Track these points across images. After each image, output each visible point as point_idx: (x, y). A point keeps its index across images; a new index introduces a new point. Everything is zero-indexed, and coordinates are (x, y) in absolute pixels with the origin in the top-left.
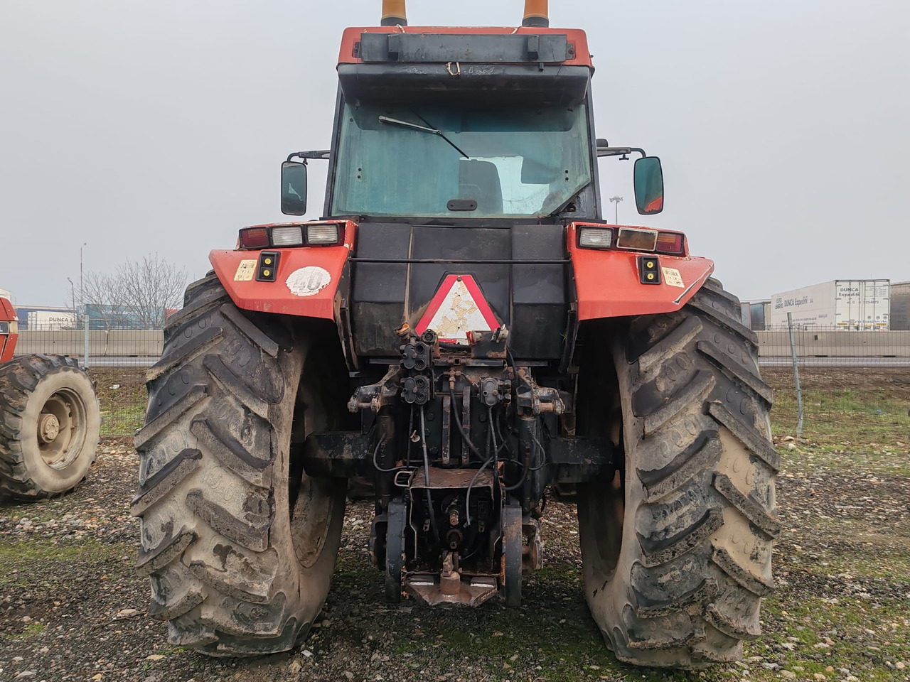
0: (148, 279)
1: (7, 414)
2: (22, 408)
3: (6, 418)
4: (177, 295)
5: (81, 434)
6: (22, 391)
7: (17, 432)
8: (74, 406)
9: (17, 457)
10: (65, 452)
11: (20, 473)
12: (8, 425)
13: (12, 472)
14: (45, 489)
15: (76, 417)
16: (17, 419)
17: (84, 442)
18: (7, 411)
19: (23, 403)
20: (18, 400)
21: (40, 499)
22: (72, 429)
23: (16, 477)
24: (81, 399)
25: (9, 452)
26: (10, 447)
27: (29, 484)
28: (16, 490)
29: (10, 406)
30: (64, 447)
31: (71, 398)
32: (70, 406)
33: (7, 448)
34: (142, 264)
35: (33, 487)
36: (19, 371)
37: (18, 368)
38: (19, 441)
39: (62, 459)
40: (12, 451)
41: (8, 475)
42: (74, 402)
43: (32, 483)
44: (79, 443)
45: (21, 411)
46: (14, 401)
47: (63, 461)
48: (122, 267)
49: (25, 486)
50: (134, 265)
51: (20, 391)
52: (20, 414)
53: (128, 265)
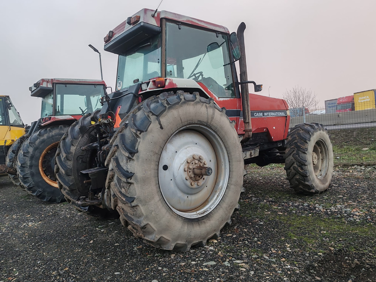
0: (295, 97)
1: (300, 152)
2: (307, 149)
3: (300, 154)
4: (308, 102)
5: (326, 162)
6: (305, 141)
7: (306, 161)
8: (322, 148)
9: (307, 173)
10: (320, 171)
11: (308, 181)
12: (301, 158)
13: (305, 181)
14: (318, 189)
15: (323, 153)
16: (305, 155)
17: (328, 166)
18: (300, 151)
19: (307, 147)
20: (304, 145)
21: (315, 194)
22: (322, 159)
23: (307, 183)
24: (326, 145)
25: (303, 171)
26: (303, 168)
27: (312, 186)
28: (306, 189)
29: (301, 148)
30: (320, 168)
31: (321, 144)
32: (320, 148)
33: (302, 169)
34: (292, 91)
35: (313, 188)
36: (301, 132)
37: (300, 130)
38: (307, 165)
39: (320, 174)
40: (304, 170)
41: (303, 182)
42: (322, 146)
43: (313, 186)
44: (326, 166)
45: (306, 151)
46: (303, 146)
47: (321, 175)
48: (285, 94)
49: (310, 187)
50: (289, 92)
51: (304, 141)
52: (306, 152)
53: (287, 92)
